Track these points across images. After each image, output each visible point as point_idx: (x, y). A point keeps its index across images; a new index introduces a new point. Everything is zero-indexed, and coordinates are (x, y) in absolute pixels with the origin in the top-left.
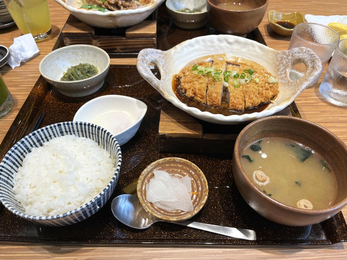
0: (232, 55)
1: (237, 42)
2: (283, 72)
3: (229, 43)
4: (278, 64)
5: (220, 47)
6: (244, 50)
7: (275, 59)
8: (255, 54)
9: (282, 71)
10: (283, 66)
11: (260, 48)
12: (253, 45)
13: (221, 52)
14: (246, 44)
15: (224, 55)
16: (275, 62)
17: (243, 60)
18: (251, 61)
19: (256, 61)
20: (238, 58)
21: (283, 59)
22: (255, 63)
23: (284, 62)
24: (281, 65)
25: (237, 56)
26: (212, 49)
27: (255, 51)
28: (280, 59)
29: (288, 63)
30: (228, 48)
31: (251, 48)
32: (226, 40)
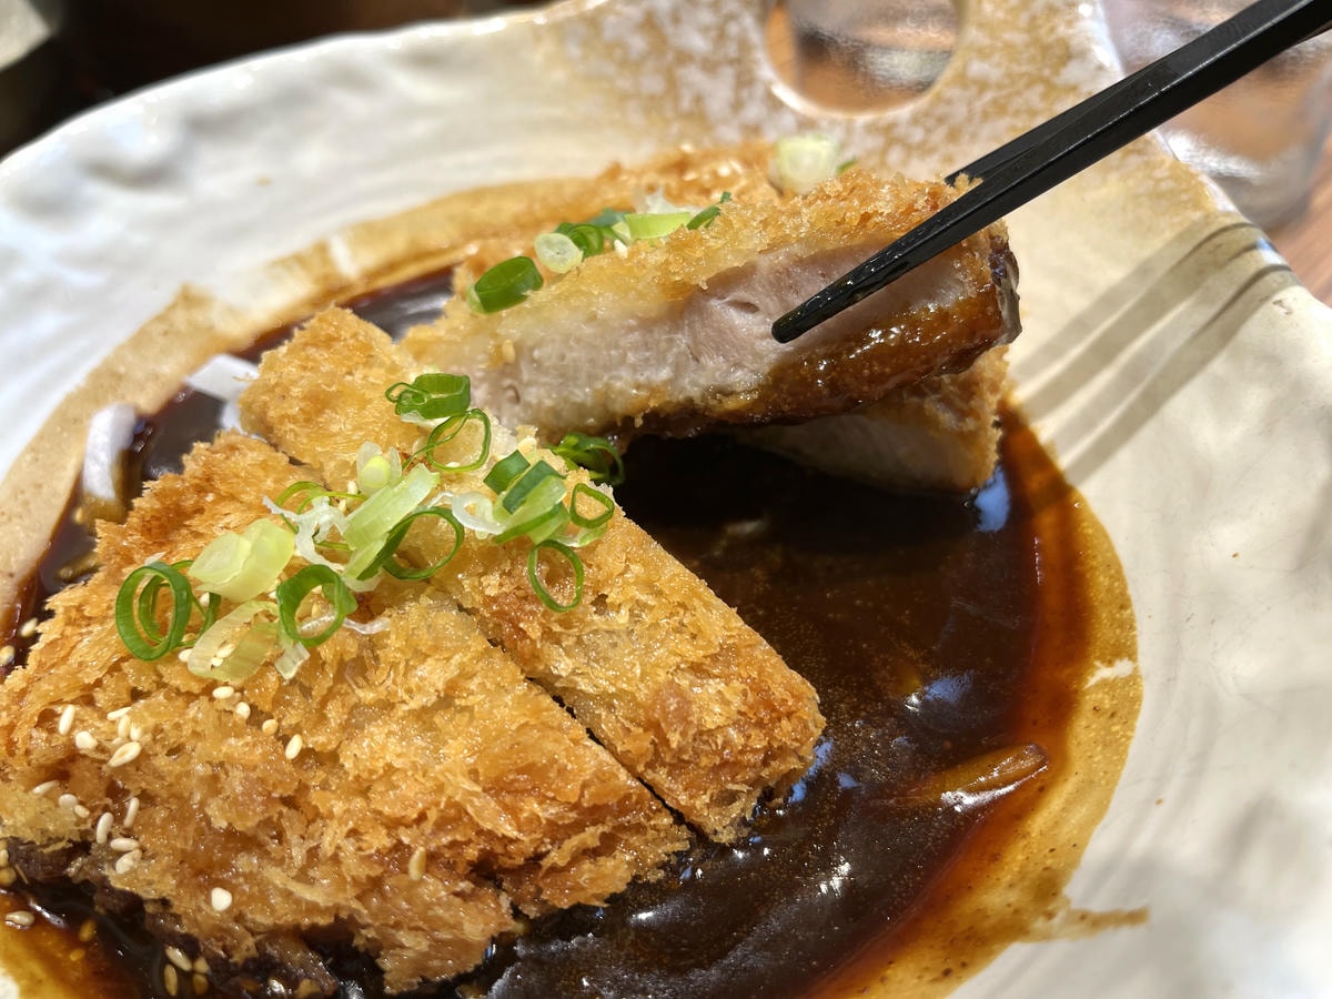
0: (251, 257)
1: (203, 126)
2: (754, 111)
3: (150, 177)
4: (653, 84)
5: (95, 260)
6: (313, 157)
7: (610, 69)
8: (420, 129)
9: (737, 106)
10: (710, 66)
11: (425, 61)
12: (352, 78)
13: (148, 297)
14: (291, 100)
15: (189, 299)
16: (624, 83)
17: (367, 232)
18: (436, 204)
19: (474, 178)
20: (322, 249)
21: (669, 30)
22: (478, 194)
23: (698, 43)
24: (693, 75)
25: (299, 240)
26: (48, 322)
27: (412, 110)
28: (638, 43)
29: (733, 29)
30: (168, 224)
31: (355, 105)
32: (106, 170)
